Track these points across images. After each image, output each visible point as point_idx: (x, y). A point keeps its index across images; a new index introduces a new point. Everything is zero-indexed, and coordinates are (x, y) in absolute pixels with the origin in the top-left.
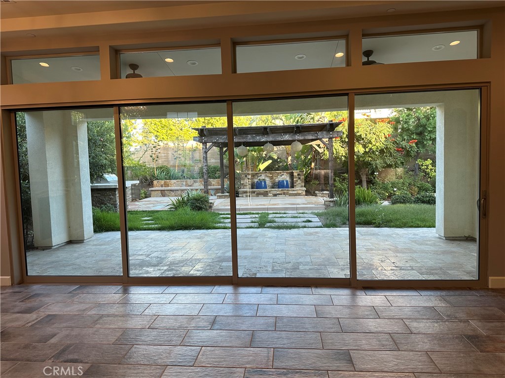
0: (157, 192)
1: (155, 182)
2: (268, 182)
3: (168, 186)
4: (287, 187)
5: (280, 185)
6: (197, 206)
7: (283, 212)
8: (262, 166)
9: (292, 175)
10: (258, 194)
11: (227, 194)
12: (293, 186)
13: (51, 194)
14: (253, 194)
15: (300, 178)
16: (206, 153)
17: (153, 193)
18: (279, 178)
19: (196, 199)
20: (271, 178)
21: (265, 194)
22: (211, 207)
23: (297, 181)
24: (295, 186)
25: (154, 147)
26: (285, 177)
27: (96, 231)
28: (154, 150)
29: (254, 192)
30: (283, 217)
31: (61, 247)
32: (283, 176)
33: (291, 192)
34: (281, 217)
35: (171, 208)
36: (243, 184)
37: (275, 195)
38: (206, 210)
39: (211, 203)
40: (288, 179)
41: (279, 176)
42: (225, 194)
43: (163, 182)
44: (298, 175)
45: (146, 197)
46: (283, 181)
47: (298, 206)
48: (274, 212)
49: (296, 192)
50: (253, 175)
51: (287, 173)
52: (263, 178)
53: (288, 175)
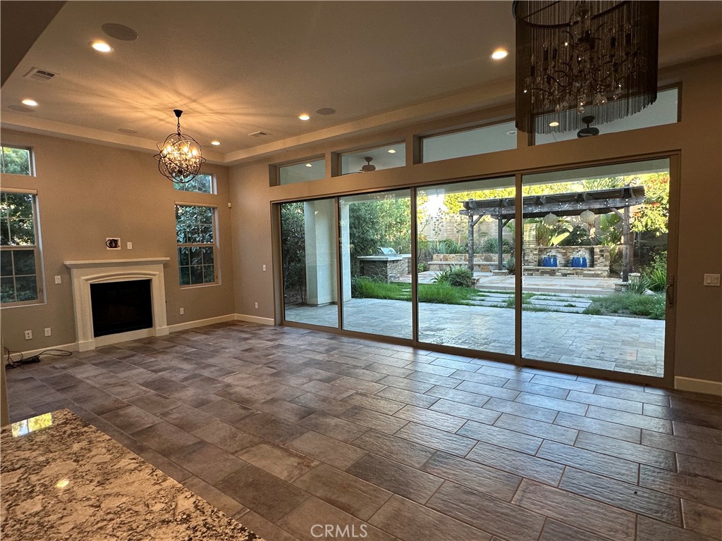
0: (435, 266)
1: (435, 256)
2: (560, 259)
3: (447, 260)
4: (584, 265)
5: (574, 263)
6: (457, 282)
7: (553, 294)
8: (556, 240)
9: (592, 252)
10: (543, 273)
11: (506, 271)
12: (592, 265)
13: (318, 264)
14: (537, 273)
15: (602, 256)
16: (472, 226)
17: (431, 267)
18: (576, 255)
19: (457, 275)
20: (564, 254)
21: (552, 273)
22: (474, 284)
23: (599, 258)
24: (596, 265)
25: (437, 220)
26: (582, 253)
27: (354, 296)
28: (437, 223)
29: (538, 270)
30: (547, 299)
31: (325, 306)
32: (580, 253)
33: (586, 272)
34: (544, 299)
35: (435, 282)
36: (527, 260)
37: (565, 275)
38: (468, 286)
39: (474, 280)
40: (587, 256)
41: (574, 253)
42: (503, 271)
43: (442, 256)
44: (601, 251)
45: (424, 271)
46: (578, 259)
47: (578, 289)
48: (543, 293)
49: (593, 272)
50: (541, 251)
51: (587, 249)
52: (554, 254)
53: (588, 252)
